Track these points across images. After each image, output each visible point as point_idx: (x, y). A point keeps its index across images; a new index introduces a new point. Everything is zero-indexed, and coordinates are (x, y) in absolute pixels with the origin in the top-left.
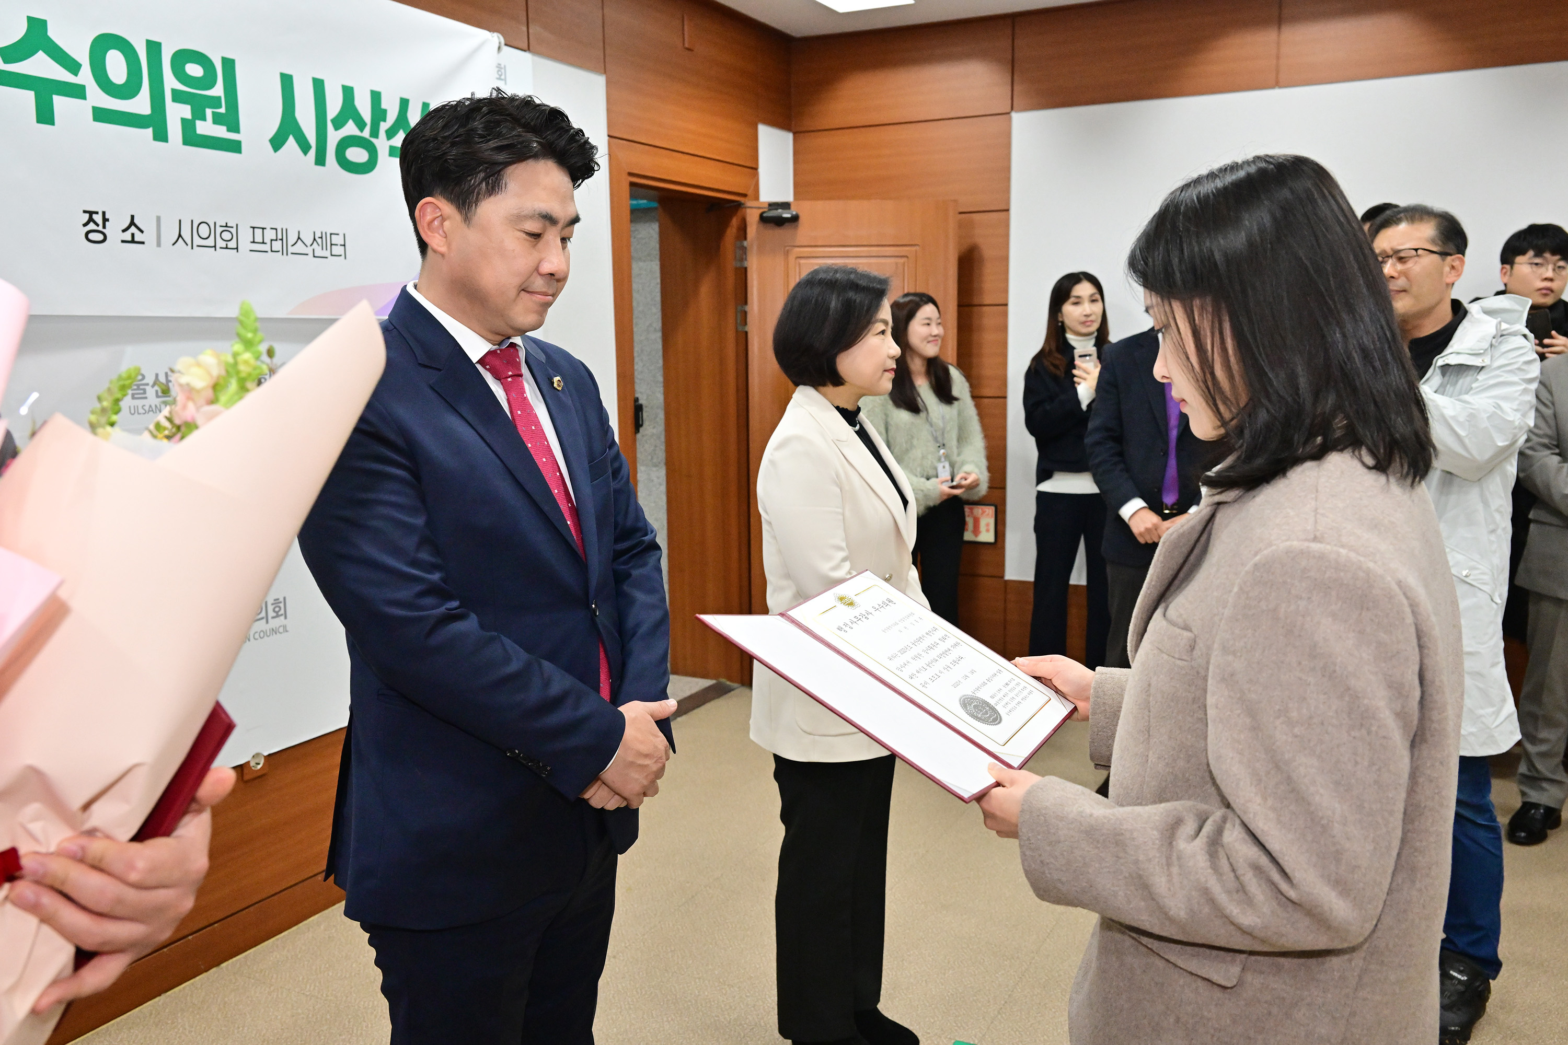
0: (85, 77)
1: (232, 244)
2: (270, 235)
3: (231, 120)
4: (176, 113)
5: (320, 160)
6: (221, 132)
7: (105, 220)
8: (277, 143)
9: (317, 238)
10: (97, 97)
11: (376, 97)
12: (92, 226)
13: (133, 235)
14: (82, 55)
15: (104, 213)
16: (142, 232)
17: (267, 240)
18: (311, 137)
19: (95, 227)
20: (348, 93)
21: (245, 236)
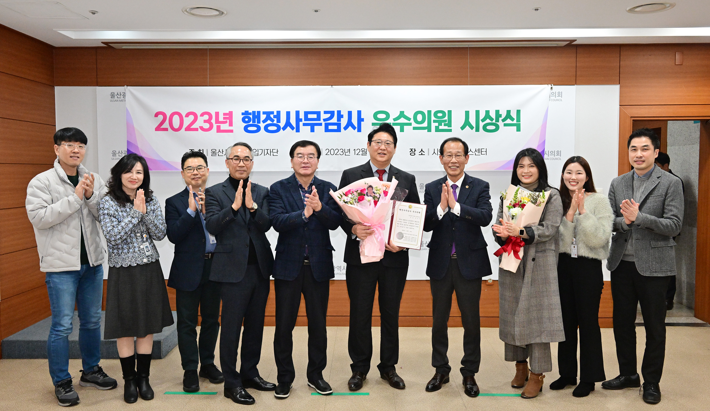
0: (412, 121)
3: (450, 125)
4: (434, 125)
5: (477, 130)
6: (446, 128)
7: (415, 150)
8: (463, 128)
9: (476, 150)
10: (414, 125)
11: (497, 112)
12: (412, 152)
13: (422, 153)
14: (411, 116)
15: (415, 149)
16: (424, 152)
18: (474, 124)
19: (413, 152)
20: (487, 112)
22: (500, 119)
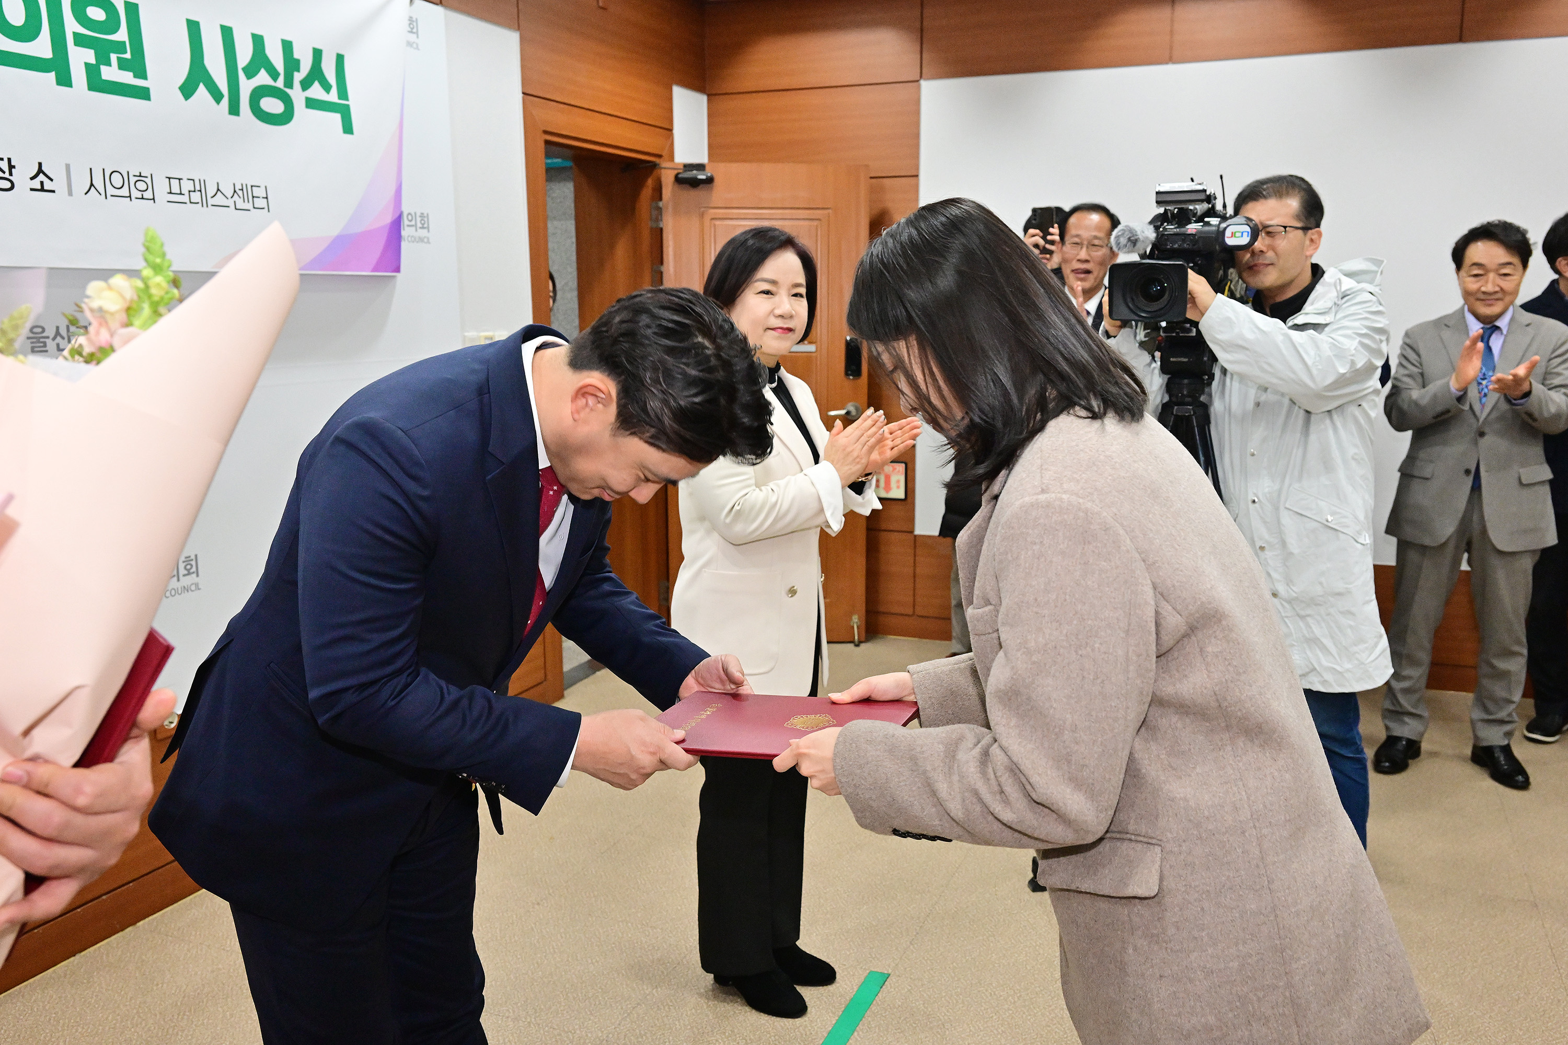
1: (149, 194)
2: (187, 186)
3: (137, 65)
4: (79, 57)
5: (234, 109)
6: (127, 78)
7: (11, 167)
8: (187, 90)
9: (237, 190)
11: (287, 46)
13: (42, 183)
15: (9, 160)
16: (52, 180)
17: (185, 191)
18: (223, 86)
20: (258, 41)
21: (161, 187)
22: (298, 77)
